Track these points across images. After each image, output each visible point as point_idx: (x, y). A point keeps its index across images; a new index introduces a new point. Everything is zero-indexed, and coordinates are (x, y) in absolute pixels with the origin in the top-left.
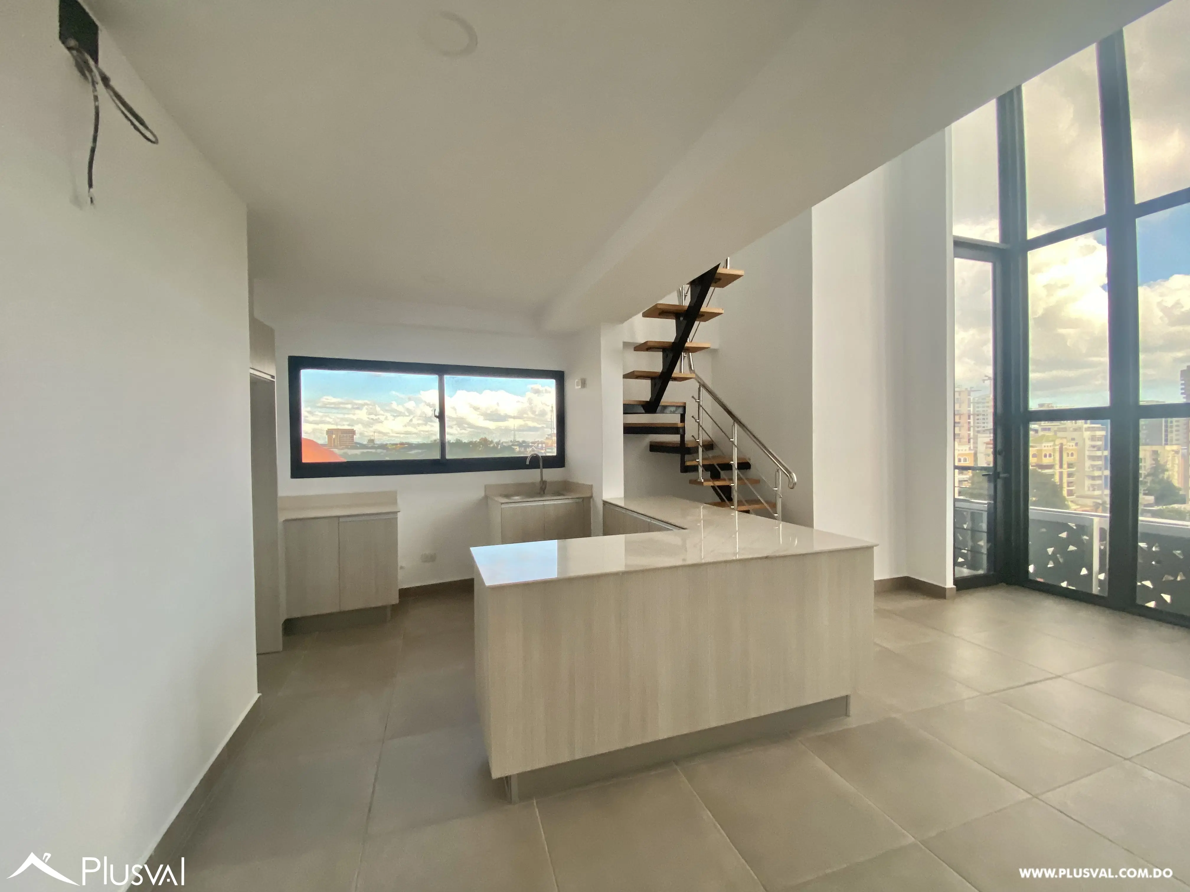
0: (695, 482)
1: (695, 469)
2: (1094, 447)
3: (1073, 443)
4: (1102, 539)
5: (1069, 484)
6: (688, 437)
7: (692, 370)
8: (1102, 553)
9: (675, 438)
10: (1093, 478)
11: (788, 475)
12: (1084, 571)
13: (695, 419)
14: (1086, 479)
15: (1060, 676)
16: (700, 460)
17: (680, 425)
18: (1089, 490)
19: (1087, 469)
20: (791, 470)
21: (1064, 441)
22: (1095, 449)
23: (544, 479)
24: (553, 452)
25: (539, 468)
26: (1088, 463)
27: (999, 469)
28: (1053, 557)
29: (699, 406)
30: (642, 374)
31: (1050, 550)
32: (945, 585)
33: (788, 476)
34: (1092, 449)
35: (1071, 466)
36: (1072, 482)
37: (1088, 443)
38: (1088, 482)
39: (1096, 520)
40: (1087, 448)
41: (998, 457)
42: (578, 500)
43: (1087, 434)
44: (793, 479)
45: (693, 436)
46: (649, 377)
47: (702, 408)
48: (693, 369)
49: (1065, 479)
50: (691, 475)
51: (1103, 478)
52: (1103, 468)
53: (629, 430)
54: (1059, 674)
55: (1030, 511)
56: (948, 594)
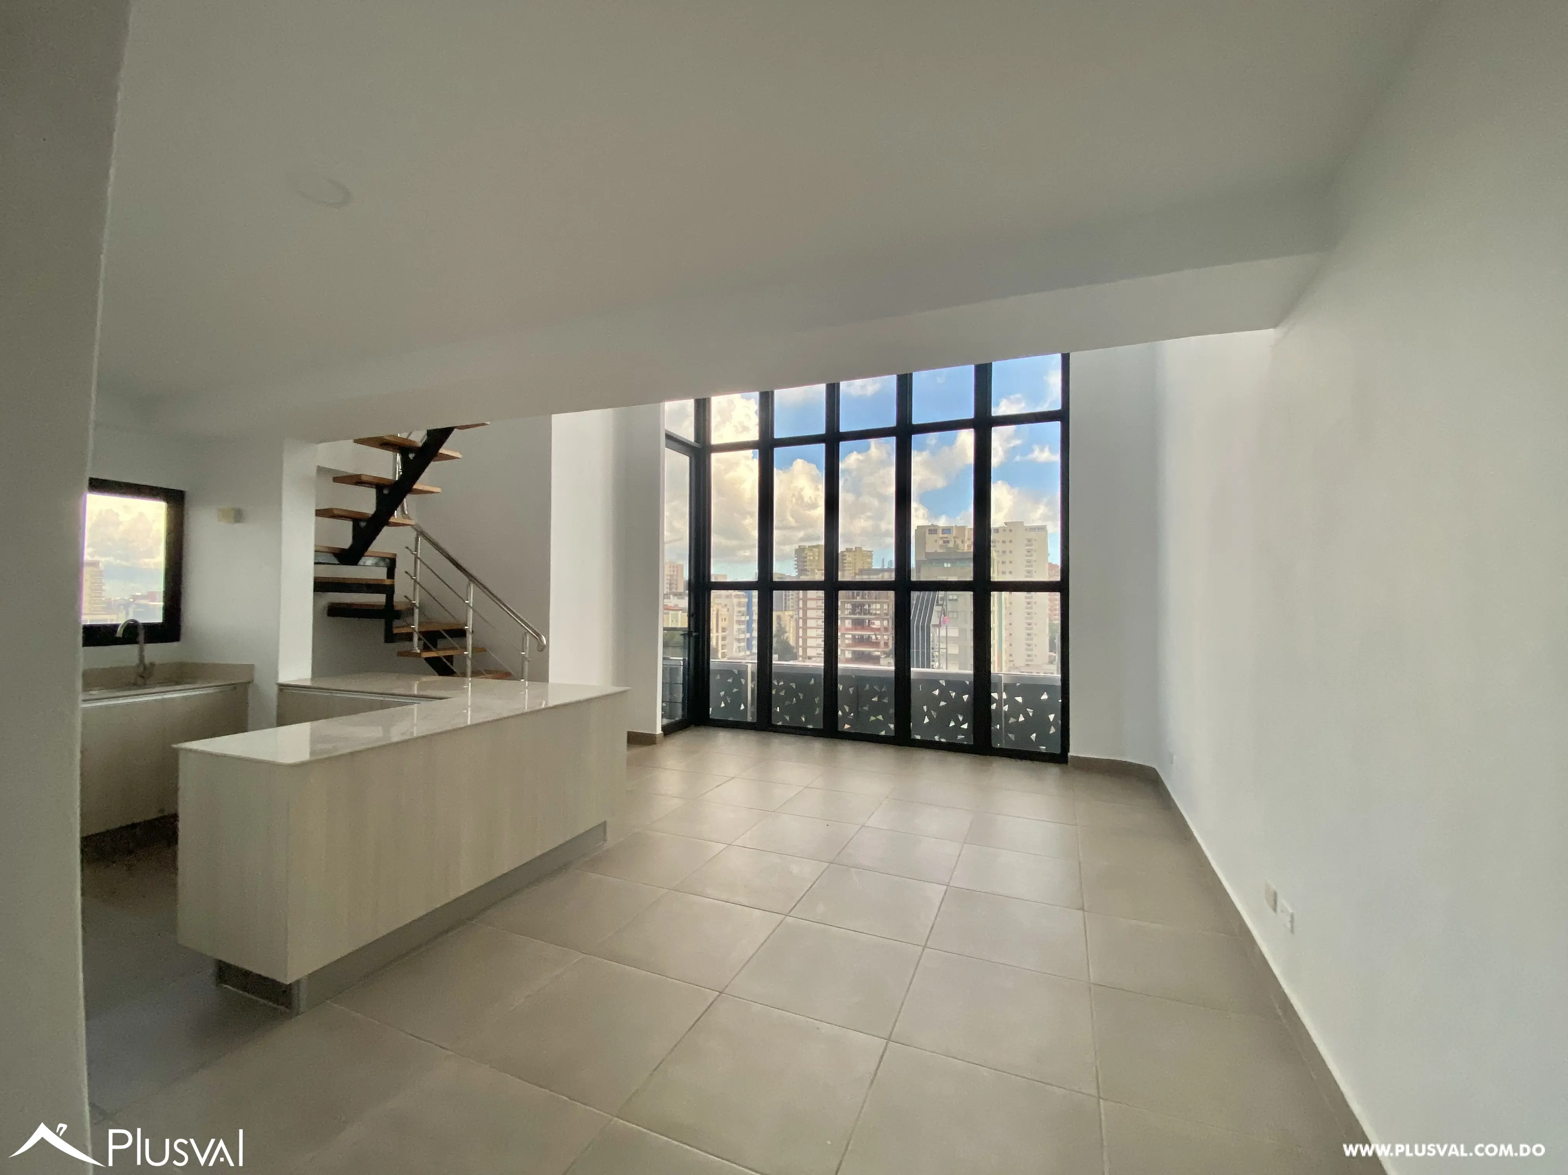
0: (409, 654)
1: (409, 637)
2: (740, 612)
3: (725, 610)
4: (752, 680)
5: (723, 647)
6: (398, 597)
7: (405, 514)
8: (753, 690)
9: (380, 599)
10: (739, 640)
11: (538, 638)
12: (742, 707)
13: (409, 575)
14: (735, 642)
15: (733, 778)
16: (415, 626)
17: (388, 582)
18: (736, 652)
19: (735, 633)
20: (539, 632)
21: (720, 607)
22: (741, 614)
23: (147, 661)
24: (157, 617)
25: (137, 643)
26: (736, 627)
27: (692, 629)
28: (724, 699)
29: (416, 558)
30: (344, 513)
31: (722, 693)
32: (656, 732)
33: (536, 638)
34: (738, 614)
35: (724, 630)
36: (724, 645)
37: (737, 609)
38: (736, 645)
39: (750, 666)
40: (735, 614)
41: (692, 618)
42: (221, 688)
43: (735, 601)
44: (542, 642)
45: (406, 597)
46: (349, 518)
47: (421, 560)
48: (407, 513)
49: (720, 643)
50: (403, 646)
51: (746, 640)
52: (746, 633)
53: (321, 586)
54: (733, 776)
55: (711, 663)
56: (658, 740)
